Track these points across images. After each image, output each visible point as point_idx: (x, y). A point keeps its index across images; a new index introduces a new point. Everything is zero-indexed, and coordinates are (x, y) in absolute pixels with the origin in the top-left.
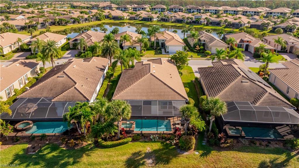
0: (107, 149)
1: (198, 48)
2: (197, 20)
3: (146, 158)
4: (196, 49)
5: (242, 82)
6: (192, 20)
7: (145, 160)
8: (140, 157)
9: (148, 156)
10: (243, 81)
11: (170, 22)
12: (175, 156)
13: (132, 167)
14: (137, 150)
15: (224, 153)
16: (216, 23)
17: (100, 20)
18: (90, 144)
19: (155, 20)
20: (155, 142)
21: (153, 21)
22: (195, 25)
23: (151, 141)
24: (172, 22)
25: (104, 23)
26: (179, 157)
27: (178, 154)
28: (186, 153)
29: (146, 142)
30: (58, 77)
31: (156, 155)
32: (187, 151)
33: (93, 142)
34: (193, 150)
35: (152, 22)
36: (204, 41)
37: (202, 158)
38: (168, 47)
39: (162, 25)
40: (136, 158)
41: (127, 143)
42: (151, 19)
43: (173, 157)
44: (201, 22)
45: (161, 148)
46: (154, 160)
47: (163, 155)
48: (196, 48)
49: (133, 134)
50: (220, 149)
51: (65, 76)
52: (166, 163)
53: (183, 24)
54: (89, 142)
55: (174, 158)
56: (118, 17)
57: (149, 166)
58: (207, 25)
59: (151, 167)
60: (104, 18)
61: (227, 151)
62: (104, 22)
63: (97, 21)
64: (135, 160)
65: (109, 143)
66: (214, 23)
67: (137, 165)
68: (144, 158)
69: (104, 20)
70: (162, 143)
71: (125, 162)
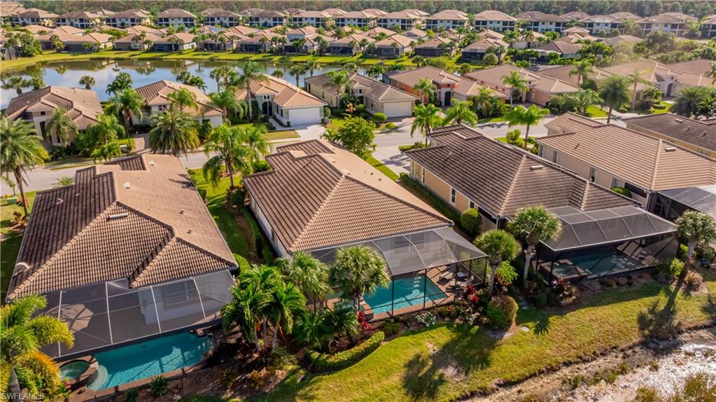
0: (343, 371)
1: (352, 108)
2: (297, 45)
3: (441, 368)
4: (347, 110)
5: (531, 169)
6: (283, 43)
7: (441, 371)
8: (426, 369)
9: (441, 359)
10: (533, 167)
11: (229, 51)
12: (492, 345)
13: (425, 394)
14: (410, 354)
15: (572, 317)
16: (339, 48)
17: (30, 56)
18: (294, 372)
19: (186, 47)
20: (432, 327)
21: (184, 50)
22: (293, 55)
23: (421, 328)
24: (234, 52)
25: (44, 63)
26: (501, 345)
27: (496, 342)
28: (507, 336)
29: (414, 333)
30: (109, 219)
31: (455, 354)
32: (507, 331)
33: (298, 364)
34: (514, 324)
35: (181, 53)
36: (361, 91)
37: (542, 336)
38: (288, 113)
39: (212, 60)
40: (419, 372)
41: (375, 347)
42: (177, 47)
43: (489, 350)
44: (306, 47)
45: (454, 336)
46: (457, 367)
47: (467, 351)
48: (347, 108)
49: (375, 321)
50: (561, 310)
51: (127, 214)
52: (484, 364)
53: (262, 55)
54: (290, 367)
55: (491, 351)
56: (80, 45)
57: (457, 382)
58: (321, 53)
59: (461, 381)
60: (40, 49)
61: (575, 311)
62: (43, 60)
63: (19, 59)
64: (420, 378)
65: (343, 356)
66: (334, 48)
67: (432, 386)
68: (433, 369)
69: (41, 53)
70: (449, 326)
71: (404, 387)
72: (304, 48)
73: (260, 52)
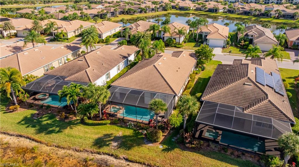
0: (87, 126)
1: (243, 43)
2: (266, 13)
3: (113, 141)
4: (241, 44)
5: (244, 84)
6: (260, 12)
7: (112, 142)
8: (108, 139)
9: (116, 139)
10: (246, 83)
11: (237, 14)
12: (139, 144)
13: (98, 145)
14: (108, 132)
15: (186, 153)
16: (290, 15)
17: (167, 11)
18: (78, 120)
19: (220, 11)
20: (129, 128)
21: (219, 12)
22: (262, 18)
23: (126, 127)
24: (238, 14)
25: (169, 13)
26: (142, 146)
27: (143, 144)
28: (151, 145)
29: (122, 127)
30: (79, 60)
31: (123, 140)
32: (152, 143)
33: (81, 119)
34: (159, 143)
35: (217, 13)
36: (252, 36)
37: (163, 153)
38: (209, 41)
39: (226, 17)
40: (105, 138)
41: (105, 124)
42: (216, 10)
43: (136, 145)
44: (271, 14)
45: (132, 135)
46: (119, 144)
47: (128, 141)
49: (116, 118)
50: (185, 148)
51: (83, 60)
52: (127, 149)
54: (78, 118)
55: (137, 146)
56: (183, 8)
57: (112, 149)
58: (278, 18)
59: (113, 149)
60: (171, 8)
61: (191, 152)
63: (163, 11)
64: (104, 141)
65: (91, 122)
66: (288, 15)
67: (103, 145)
68: (112, 140)
69: (171, 10)
70: (135, 130)
71: (95, 140)
72: (269, 14)
73: (249, 15)
